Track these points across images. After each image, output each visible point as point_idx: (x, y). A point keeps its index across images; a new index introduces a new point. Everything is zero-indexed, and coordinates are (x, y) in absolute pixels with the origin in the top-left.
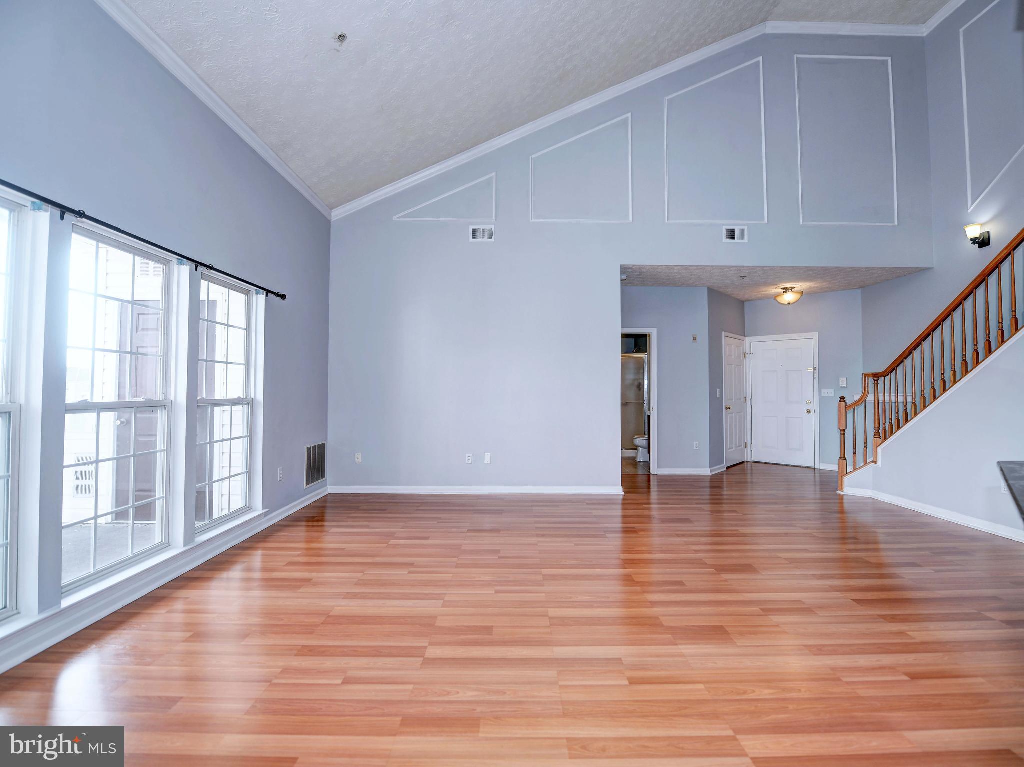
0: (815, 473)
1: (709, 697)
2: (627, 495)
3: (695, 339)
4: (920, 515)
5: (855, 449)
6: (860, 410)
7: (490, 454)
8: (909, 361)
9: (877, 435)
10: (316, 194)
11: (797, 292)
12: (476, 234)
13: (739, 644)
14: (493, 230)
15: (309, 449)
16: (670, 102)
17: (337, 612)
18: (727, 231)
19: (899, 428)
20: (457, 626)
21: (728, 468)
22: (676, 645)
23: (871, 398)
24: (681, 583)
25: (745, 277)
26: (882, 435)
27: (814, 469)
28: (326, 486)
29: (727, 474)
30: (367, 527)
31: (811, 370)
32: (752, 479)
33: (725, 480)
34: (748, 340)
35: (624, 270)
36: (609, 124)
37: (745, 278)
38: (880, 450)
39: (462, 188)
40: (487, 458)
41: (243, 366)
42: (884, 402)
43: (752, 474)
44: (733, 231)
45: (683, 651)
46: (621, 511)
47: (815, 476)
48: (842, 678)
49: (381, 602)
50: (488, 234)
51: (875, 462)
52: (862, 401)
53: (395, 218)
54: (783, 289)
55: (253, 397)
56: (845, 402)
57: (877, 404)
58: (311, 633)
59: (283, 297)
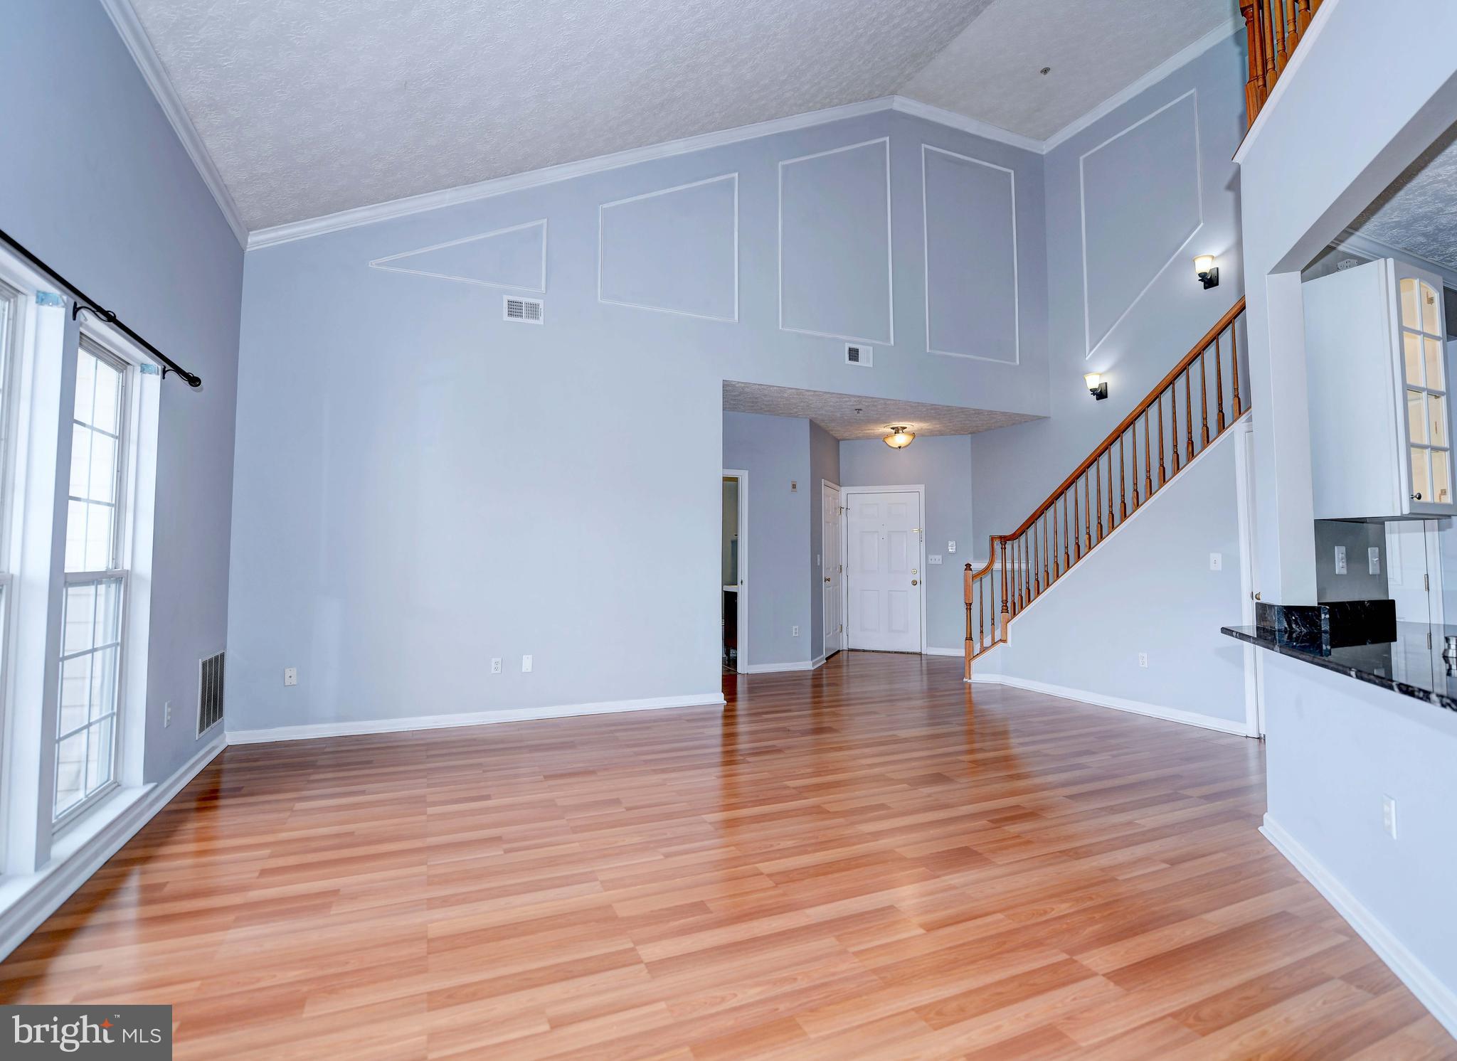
0: (921, 660)
1: (1015, 925)
2: (729, 704)
3: (794, 486)
4: (1052, 698)
5: (982, 626)
6: (987, 580)
7: (530, 656)
8: (1040, 522)
9: (1005, 609)
10: (233, 200)
11: (908, 433)
12: (514, 309)
13: (999, 863)
14: (541, 306)
15: (204, 665)
16: (786, 168)
17: (435, 930)
18: (851, 350)
19: (1029, 601)
20: (652, 911)
21: (827, 659)
22: (938, 877)
23: (997, 566)
24: (882, 806)
25: (860, 410)
26: (1012, 608)
27: (920, 654)
28: (223, 732)
29: (827, 668)
30: (363, 793)
31: (916, 531)
32: (848, 672)
33: (824, 676)
34: (844, 491)
35: (728, 387)
36: (710, 181)
37: (860, 412)
38: (1009, 625)
39: (491, 234)
40: (527, 663)
41: (108, 508)
42: (1013, 570)
43: (848, 665)
44: (857, 351)
45: (952, 882)
46: (721, 728)
47: (921, 663)
48: (1117, 877)
49: (502, 902)
50: (533, 311)
51: (1005, 641)
52: (988, 569)
53: (372, 264)
54: (893, 428)
55: (127, 566)
56: (971, 570)
57: (1004, 571)
58: (425, 971)
59: (194, 381)
